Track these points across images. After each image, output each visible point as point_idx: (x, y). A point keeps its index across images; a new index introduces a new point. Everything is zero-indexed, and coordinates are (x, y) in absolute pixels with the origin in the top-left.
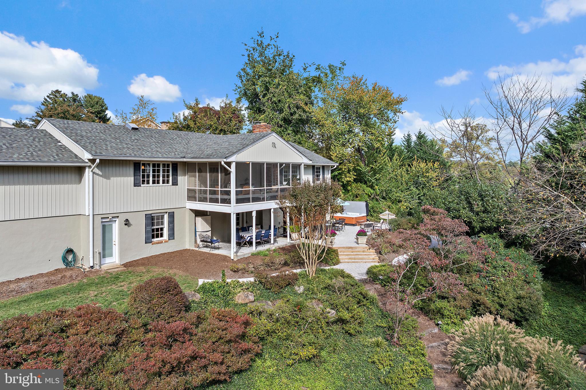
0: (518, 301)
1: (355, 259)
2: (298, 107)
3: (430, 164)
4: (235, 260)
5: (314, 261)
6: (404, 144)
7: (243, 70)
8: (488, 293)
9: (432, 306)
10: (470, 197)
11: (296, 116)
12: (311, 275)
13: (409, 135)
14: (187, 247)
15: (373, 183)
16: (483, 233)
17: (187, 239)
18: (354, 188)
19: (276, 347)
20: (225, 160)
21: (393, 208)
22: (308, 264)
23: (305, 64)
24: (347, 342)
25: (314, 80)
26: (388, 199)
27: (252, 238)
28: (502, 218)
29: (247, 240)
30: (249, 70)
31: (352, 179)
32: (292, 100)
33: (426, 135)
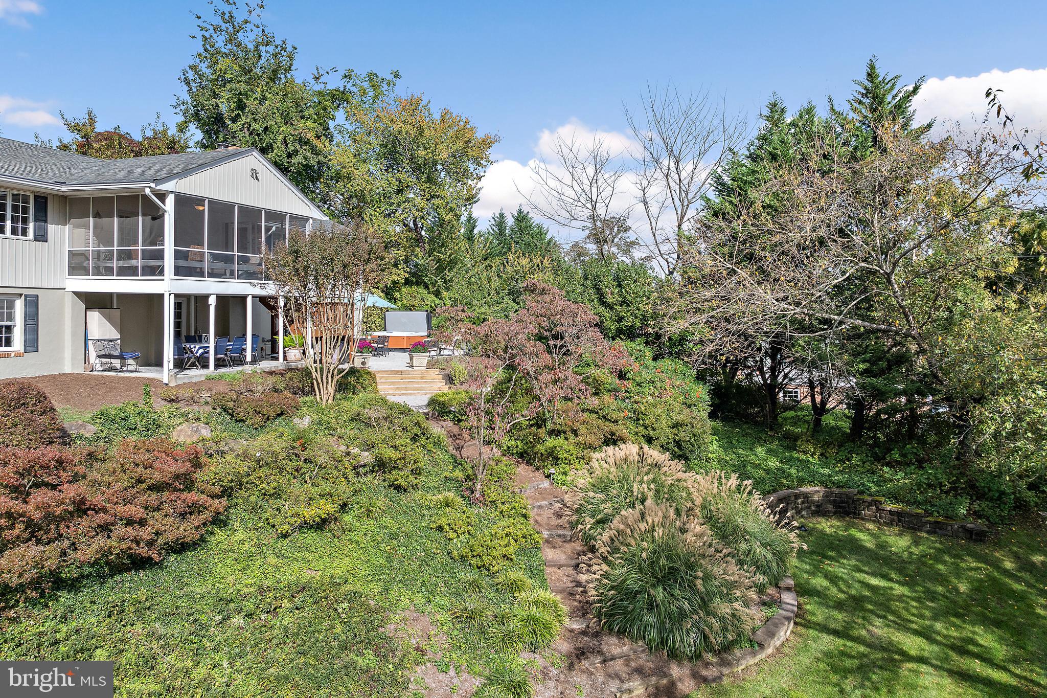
0: (675, 430)
1: (406, 389)
2: (302, 141)
3: (537, 261)
4: (172, 384)
5: (330, 375)
6: (493, 230)
7: (193, 68)
8: (628, 422)
9: (541, 448)
10: (600, 281)
11: (298, 159)
12: (324, 400)
13: (501, 215)
14: (68, 369)
15: (439, 286)
16: (621, 338)
17: (68, 354)
18: (406, 294)
19: (255, 509)
20: (153, 185)
22: (319, 380)
23: (317, 69)
24: (391, 501)
25: (334, 95)
27: (208, 352)
28: (649, 308)
29: (198, 355)
30: (204, 67)
31: (401, 279)
32: (290, 130)
33: (529, 216)
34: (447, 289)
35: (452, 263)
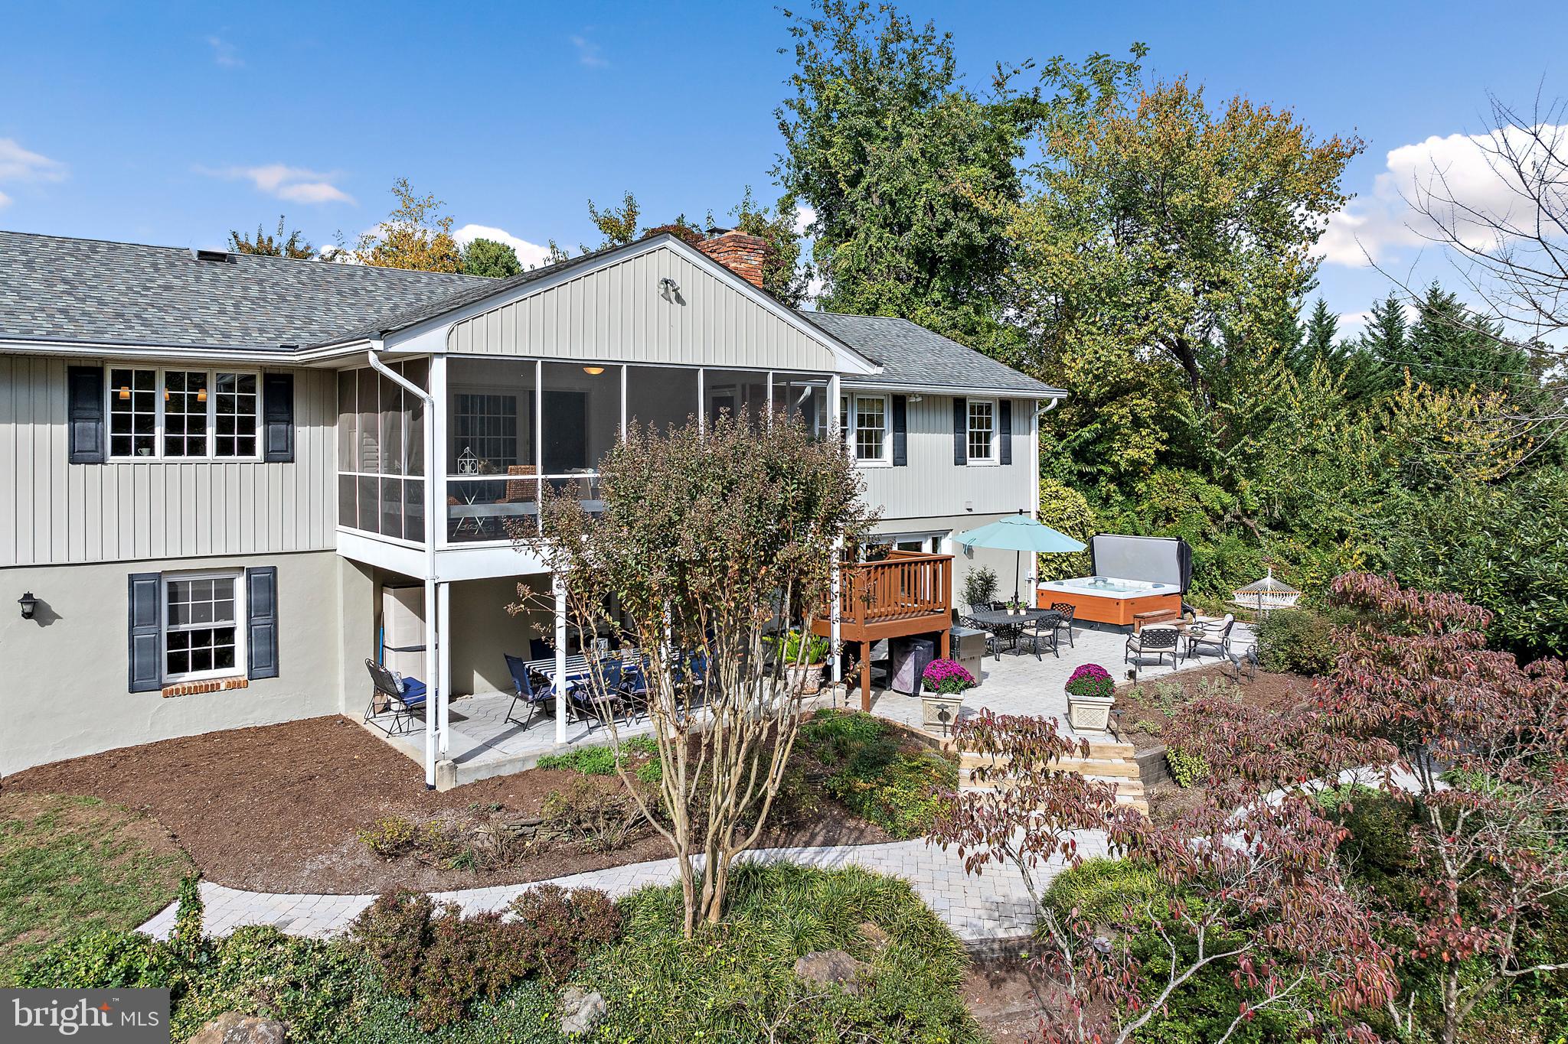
2: (957, 205)
3: (1470, 402)
4: (442, 788)
6: (1373, 335)
11: (951, 239)
13: (1392, 305)
14: (342, 707)
15: (1232, 468)
17: (341, 677)
18: (1158, 488)
20: (382, 344)
21: (1311, 564)
25: (1018, 110)
26: (1297, 529)
31: (1148, 456)
32: (939, 186)
33: (1457, 302)
34: (1250, 474)
35: (1263, 420)
